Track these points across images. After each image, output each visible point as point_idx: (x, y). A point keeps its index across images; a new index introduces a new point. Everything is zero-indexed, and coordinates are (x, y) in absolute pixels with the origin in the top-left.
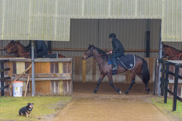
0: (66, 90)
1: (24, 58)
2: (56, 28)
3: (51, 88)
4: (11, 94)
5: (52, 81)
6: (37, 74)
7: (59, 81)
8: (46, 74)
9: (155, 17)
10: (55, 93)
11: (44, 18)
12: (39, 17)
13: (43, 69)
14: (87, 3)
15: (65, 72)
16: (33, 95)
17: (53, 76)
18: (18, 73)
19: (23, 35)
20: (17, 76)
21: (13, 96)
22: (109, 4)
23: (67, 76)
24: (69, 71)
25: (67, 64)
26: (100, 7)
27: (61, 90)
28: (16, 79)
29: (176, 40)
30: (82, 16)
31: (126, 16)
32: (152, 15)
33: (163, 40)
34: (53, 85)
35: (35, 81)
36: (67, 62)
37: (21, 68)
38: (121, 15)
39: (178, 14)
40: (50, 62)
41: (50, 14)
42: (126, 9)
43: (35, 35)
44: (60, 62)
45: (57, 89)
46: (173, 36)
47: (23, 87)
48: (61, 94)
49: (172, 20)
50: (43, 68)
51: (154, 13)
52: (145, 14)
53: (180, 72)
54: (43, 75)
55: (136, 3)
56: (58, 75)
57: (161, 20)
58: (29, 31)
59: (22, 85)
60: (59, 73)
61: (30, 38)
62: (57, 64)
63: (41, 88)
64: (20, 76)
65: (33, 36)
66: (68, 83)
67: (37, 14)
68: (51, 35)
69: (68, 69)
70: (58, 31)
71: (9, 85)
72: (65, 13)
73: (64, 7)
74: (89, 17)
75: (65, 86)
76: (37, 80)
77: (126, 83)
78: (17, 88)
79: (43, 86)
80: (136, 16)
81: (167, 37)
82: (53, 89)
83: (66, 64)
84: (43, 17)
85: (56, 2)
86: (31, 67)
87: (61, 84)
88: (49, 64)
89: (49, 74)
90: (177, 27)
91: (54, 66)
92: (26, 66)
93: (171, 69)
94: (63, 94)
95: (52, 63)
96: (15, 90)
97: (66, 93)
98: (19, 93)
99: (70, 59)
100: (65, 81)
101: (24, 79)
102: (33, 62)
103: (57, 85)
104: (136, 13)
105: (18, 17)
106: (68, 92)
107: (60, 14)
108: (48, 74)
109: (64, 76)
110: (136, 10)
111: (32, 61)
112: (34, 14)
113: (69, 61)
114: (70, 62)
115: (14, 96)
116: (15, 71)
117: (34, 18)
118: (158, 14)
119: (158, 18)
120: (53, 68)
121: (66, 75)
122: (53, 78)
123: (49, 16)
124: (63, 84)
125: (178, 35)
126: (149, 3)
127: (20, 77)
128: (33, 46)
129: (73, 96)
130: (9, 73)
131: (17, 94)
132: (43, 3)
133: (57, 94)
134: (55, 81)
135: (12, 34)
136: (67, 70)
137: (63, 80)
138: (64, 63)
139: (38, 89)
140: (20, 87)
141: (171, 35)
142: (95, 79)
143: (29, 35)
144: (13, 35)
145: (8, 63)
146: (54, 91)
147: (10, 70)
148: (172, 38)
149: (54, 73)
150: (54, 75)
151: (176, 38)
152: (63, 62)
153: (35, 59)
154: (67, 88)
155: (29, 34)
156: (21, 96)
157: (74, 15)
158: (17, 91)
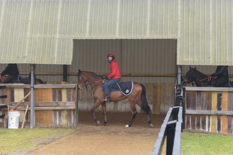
0: (70, 121)
1: (23, 84)
2: (56, 50)
3: (53, 119)
4: (5, 126)
5: (55, 111)
6: (37, 102)
7: (62, 110)
8: (48, 103)
9: (170, 37)
10: (57, 125)
11: (44, 38)
12: (39, 38)
13: (44, 97)
14: (93, 22)
15: (69, 100)
16: (31, 127)
17: (55, 105)
18: (16, 101)
19: (19, 59)
20: (14, 104)
21: (7, 127)
22: (118, 23)
23: (72, 105)
24: (74, 99)
25: (72, 91)
26: (107, 26)
27: (64, 121)
28: (13, 107)
29: (194, 63)
30: (87, 36)
31: (137, 36)
32: (167, 35)
33: (179, 63)
34: (55, 115)
35: (35, 110)
36: (71, 88)
37: (19, 95)
38: (130, 35)
39: (196, 33)
40: (52, 88)
41: (51, 35)
42: (137, 28)
43: (32, 58)
44: (63, 88)
45: (60, 120)
46: (190, 59)
47: (20, 118)
48: (64, 126)
49: (190, 40)
50: (44, 95)
51: (169, 32)
52: (158, 34)
53: (204, 100)
54: (44, 103)
55: (148, 21)
56: (61, 103)
57: (177, 40)
58: (26, 54)
59: (19, 115)
60: (63, 102)
61: (26, 61)
62: (60, 90)
63: (42, 119)
64: (18, 104)
65: (31, 59)
66: (73, 112)
67: (36, 35)
68: (51, 57)
69: (73, 96)
70: (59, 53)
71: (5, 115)
72: (67, 33)
73: (67, 27)
74: (94, 37)
75: (69, 116)
76: (38, 110)
77: (153, 113)
78: (12, 118)
79: (44, 116)
80: (148, 35)
81: (183, 60)
82: (55, 119)
83: (70, 91)
84: (42, 37)
85: (58, 21)
86: (30, 94)
87: (64, 114)
88: (51, 91)
89: (51, 103)
90: (195, 49)
91: (56, 93)
92: (25, 93)
93: (193, 98)
94: (67, 126)
95: (54, 90)
96: (10, 121)
97: (70, 125)
98: (14, 125)
99: (75, 84)
100: (69, 111)
101: (23, 108)
102: (33, 88)
103: (60, 115)
104: (148, 32)
105: (15, 38)
106: (73, 124)
107: (61, 34)
108: (49, 103)
109: (67, 104)
110: (148, 30)
111: (31, 87)
112: (33, 34)
113: (73, 87)
114: (75, 88)
115: (9, 127)
116: (12, 99)
117: (33, 39)
118: (174, 34)
119: (174, 38)
120: (56, 95)
121: (70, 103)
122: (55, 107)
123: (50, 37)
124: (67, 114)
125: (196, 58)
126: (163, 22)
127: (18, 106)
128: (32, 70)
129: (78, 128)
130: (6, 101)
131: (12, 125)
132: (44, 22)
133: (60, 125)
134: (57, 110)
135: (8, 56)
136: (72, 98)
137: (67, 110)
138: (68, 90)
139: (39, 120)
140: (16, 117)
141: (188, 58)
142: (117, 108)
143: (26, 59)
144: (9, 58)
145: (5, 90)
146: (56, 122)
147: (6, 97)
148: (189, 60)
149: (57, 101)
150: (57, 103)
151: (194, 61)
152: (66, 88)
153: (34, 85)
154: (71, 118)
155: (26, 57)
156: (17, 127)
157: (77, 35)
158: (12, 122)
